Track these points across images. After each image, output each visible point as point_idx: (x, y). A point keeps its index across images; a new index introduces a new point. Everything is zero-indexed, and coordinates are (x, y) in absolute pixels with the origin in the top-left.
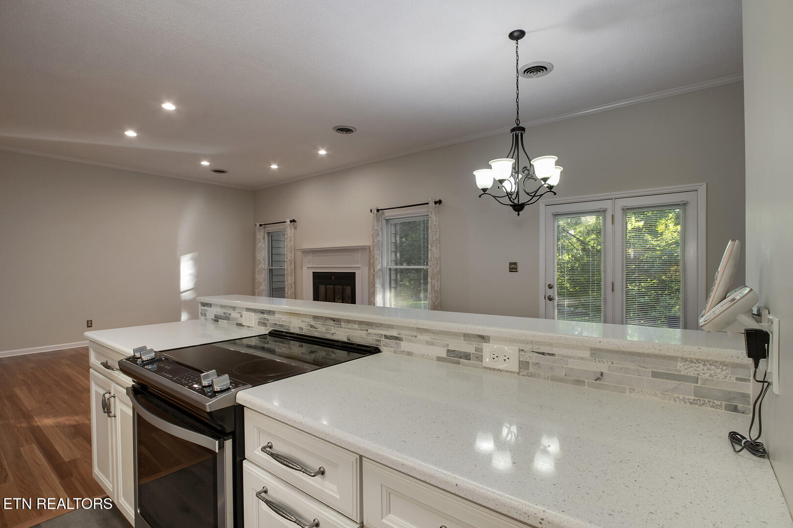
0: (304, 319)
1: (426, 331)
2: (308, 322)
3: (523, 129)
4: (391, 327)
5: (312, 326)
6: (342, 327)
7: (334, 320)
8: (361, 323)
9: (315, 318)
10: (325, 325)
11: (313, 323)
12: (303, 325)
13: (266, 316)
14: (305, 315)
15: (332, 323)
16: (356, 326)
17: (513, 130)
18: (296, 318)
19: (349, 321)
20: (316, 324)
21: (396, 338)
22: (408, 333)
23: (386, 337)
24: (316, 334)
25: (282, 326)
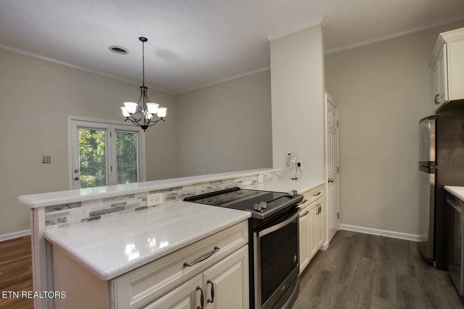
0: (204, 185)
1: (248, 176)
2: (207, 186)
3: (146, 88)
4: (239, 178)
5: (209, 188)
6: (223, 184)
7: (220, 181)
8: (230, 179)
9: (211, 183)
10: (215, 185)
11: (209, 186)
12: (204, 189)
13: (174, 192)
14: (204, 183)
15: (219, 183)
16: (229, 181)
17: (141, 87)
18: (199, 186)
19: (226, 180)
20: (211, 186)
21: (241, 182)
22: (244, 179)
23: (239, 182)
24: (212, 191)
25: (189, 194)
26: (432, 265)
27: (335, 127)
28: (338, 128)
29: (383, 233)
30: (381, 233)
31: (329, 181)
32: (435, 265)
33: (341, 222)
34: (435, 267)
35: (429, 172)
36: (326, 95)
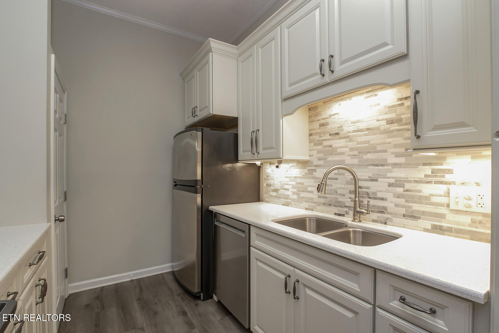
26: (198, 298)
27: (62, 123)
28: (65, 127)
29: (134, 275)
30: (131, 276)
31: (56, 220)
32: (202, 297)
33: (69, 283)
34: (202, 299)
35: (196, 192)
36: (53, 56)
